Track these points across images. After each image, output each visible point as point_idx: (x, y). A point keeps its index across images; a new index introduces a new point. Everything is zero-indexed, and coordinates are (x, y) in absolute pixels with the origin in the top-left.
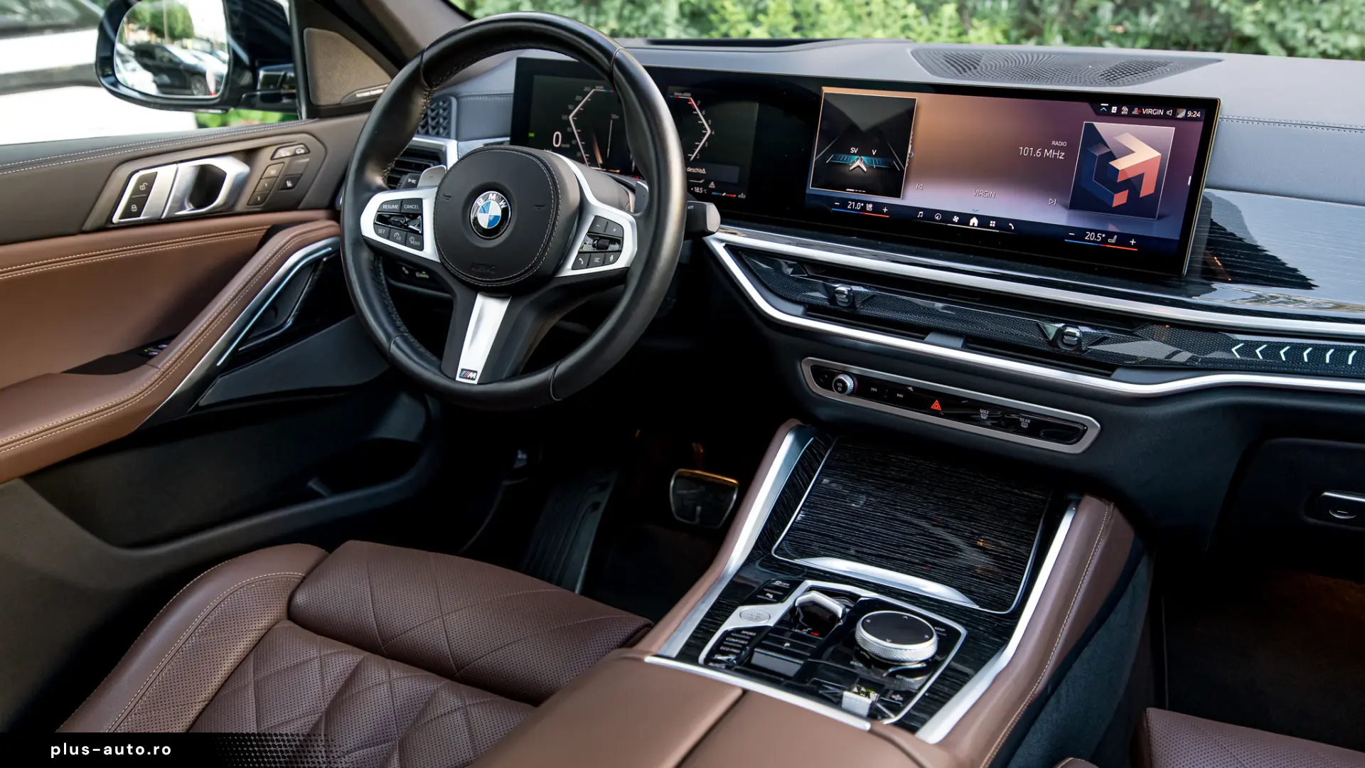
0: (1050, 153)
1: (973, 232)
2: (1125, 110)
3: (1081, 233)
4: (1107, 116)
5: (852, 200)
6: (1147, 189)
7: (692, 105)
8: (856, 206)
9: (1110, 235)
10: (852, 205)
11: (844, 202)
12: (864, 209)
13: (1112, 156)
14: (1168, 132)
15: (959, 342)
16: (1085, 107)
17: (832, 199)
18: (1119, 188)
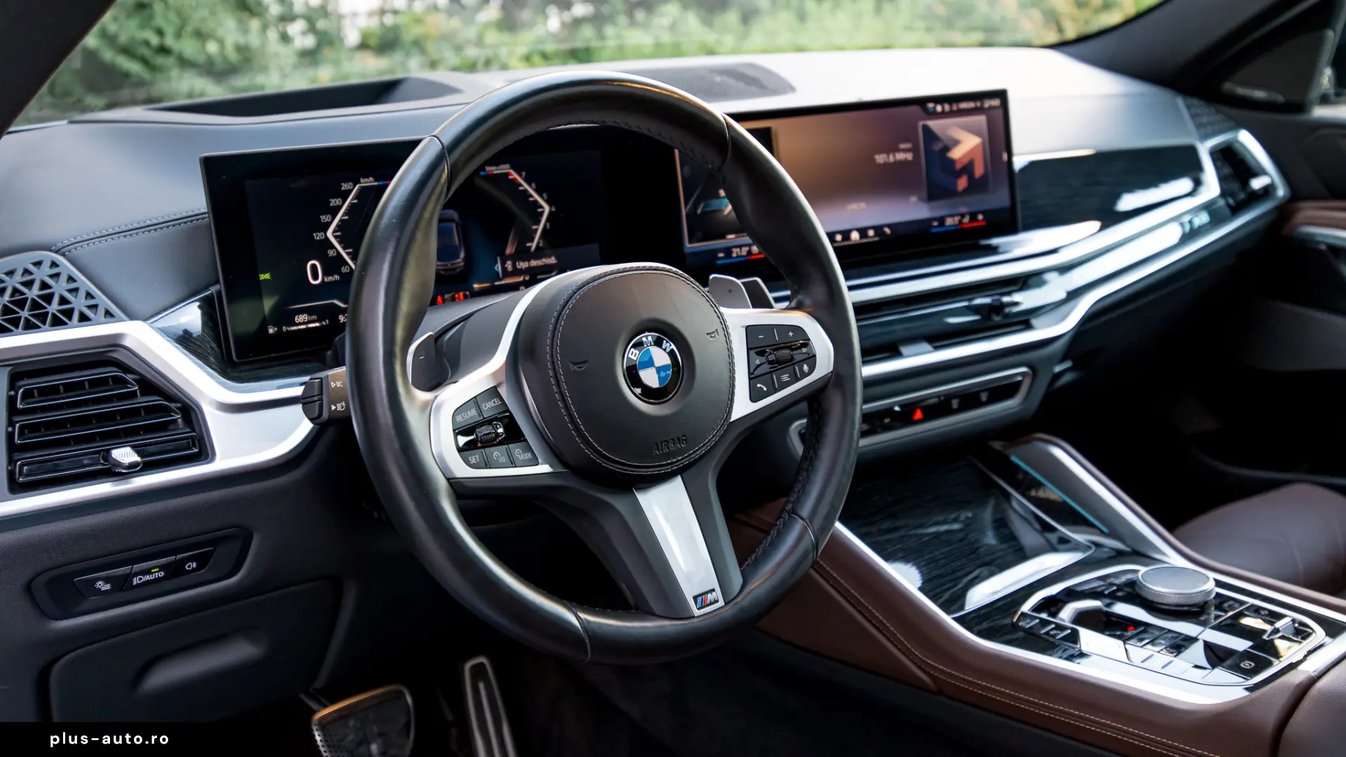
0: (900, 156)
1: (857, 246)
2: (947, 107)
3: (941, 220)
4: (934, 115)
5: (736, 247)
6: (979, 171)
7: (514, 180)
8: (741, 251)
9: (963, 216)
10: (737, 253)
11: (728, 251)
12: (749, 253)
13: (947, 149)
14: (981, 119)
15: (926, 346)
16: (915, 109)
17: (715, 251)
18: (958, 174)
